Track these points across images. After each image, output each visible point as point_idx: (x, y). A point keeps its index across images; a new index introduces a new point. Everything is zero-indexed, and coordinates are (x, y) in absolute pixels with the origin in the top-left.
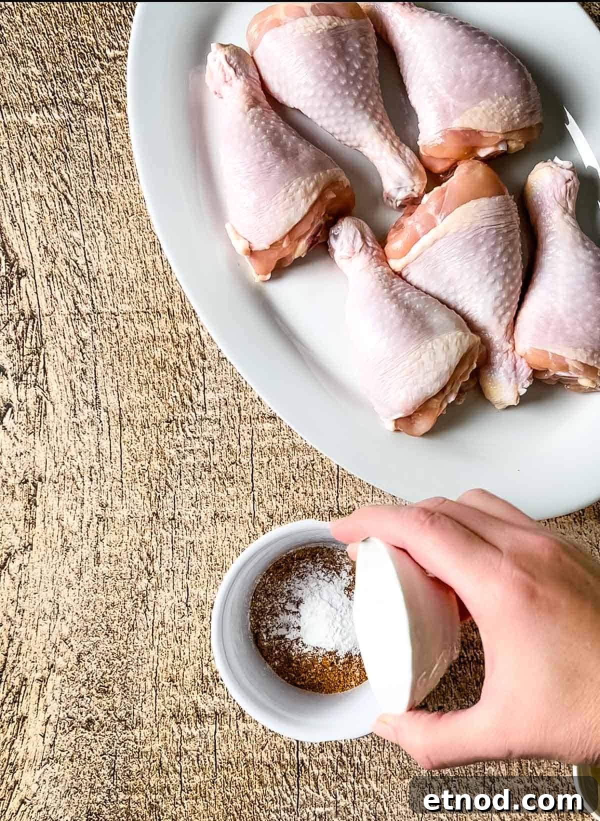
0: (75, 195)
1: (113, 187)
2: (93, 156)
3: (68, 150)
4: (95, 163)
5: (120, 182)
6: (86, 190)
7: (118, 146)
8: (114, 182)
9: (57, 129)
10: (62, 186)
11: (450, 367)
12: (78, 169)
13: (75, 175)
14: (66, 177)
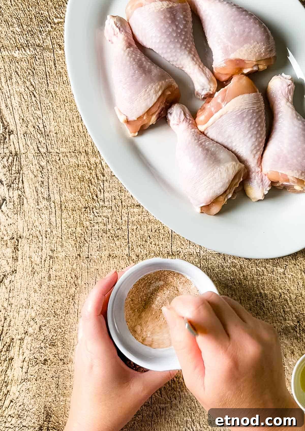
0: (38, 93)
1: (57, 88)
2: (47, 73)
3: (34, 70)
4: (48, 76)
5: (61, 86)
6: (43, 90)
7: (60, 68)
8: (58, 86)
9: (29, 59)
10: (31, 88)
11: (229, 181)
12: (39, 79)
13: (38, 82)
14: (33, 83)
